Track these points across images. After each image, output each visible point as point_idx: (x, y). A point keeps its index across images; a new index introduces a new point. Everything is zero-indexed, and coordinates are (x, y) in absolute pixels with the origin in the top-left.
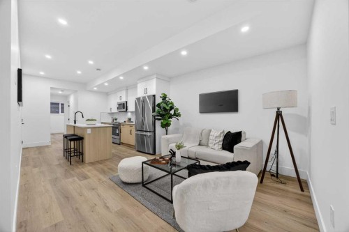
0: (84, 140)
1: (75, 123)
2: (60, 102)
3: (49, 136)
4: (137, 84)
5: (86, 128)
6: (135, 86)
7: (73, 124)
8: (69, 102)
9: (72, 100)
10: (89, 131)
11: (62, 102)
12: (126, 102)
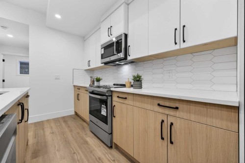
12: (126, 36)
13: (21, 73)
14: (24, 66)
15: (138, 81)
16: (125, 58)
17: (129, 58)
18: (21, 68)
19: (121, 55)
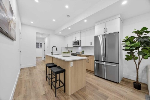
0: (66, 72)
1: (52, 54)
2: (40, 42)
3: (35, 59)
4: (94, 26)
5: (69, 62)
6: (93, 28)
7: (50, 55)
8: (44, 42)
9: (46, 40)
10: (71, 64)
11: (41, 42)
12: (80, 40)
13: (37, 47)
14: (37, 44)
15: (83, 52)
16: (80, 46)
17: (81, 46)
18: (37, 45)
19: (79, 45)
